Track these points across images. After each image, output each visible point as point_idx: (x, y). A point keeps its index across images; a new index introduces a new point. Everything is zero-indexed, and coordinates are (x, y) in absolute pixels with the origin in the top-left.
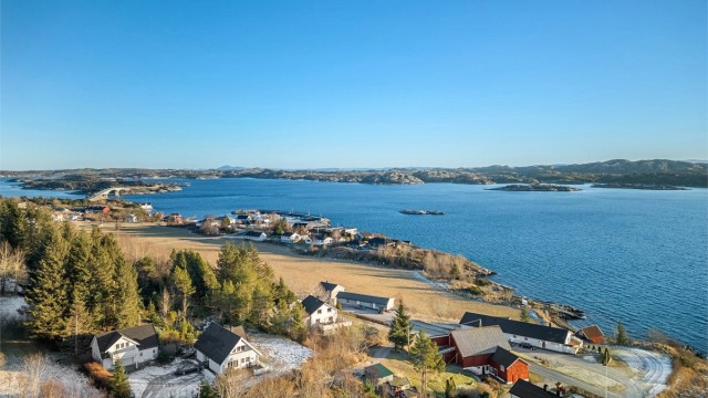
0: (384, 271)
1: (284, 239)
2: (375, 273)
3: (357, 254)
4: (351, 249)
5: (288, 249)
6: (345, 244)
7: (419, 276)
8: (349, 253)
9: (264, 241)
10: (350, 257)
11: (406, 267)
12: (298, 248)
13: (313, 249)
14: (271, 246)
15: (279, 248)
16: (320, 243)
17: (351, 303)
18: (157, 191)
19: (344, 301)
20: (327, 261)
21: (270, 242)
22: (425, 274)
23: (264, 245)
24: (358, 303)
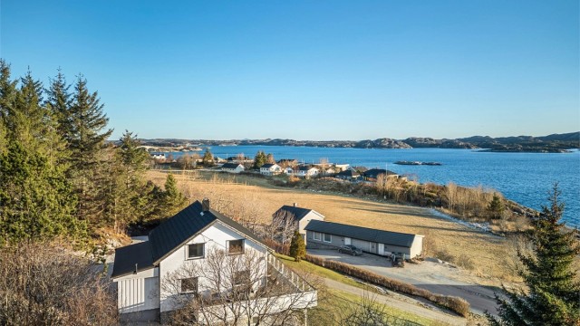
0: (386, 206)
1: (263, 170)
2: (375, 208)
3: (348, 186)
4: (341, 181)
5: (264, 181)
6: (334, 175)
7: (438, 214)
8: (339, 184)
9: (241, 173)
10: (339, 189)
11: (417, 202)
12: (276, 179)
13: (293, 180)
14: (246, 178)
15: (255, 180)
16: (303, 174)
17: (333, 241)
18: (181, 150)
19: (320, 238)
20: (310, 193)
21: (248, 174)
22: (446, 211)
23: (240, 177)
24: (348, 241)
